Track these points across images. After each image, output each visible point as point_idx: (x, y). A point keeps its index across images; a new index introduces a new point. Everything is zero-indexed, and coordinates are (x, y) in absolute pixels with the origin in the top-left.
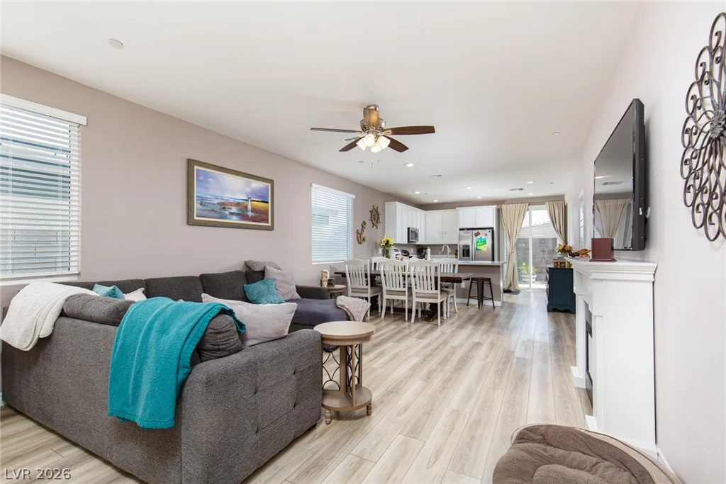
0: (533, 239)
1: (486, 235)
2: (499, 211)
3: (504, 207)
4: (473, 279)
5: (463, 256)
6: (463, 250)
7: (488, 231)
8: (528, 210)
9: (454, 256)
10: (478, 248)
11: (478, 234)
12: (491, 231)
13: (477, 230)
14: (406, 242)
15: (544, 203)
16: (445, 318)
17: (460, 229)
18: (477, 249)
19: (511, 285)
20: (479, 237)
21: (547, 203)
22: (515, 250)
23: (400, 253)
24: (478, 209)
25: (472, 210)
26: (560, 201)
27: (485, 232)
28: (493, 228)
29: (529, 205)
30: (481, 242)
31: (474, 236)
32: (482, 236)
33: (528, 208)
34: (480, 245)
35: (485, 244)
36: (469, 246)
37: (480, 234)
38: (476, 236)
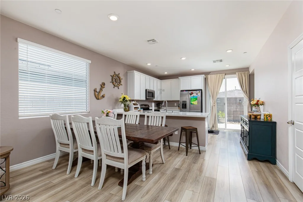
1: (197, 94)
2: (206, 79)
3: (209, 76)
4: (183, 129)
5: (183, 108)
6: (183, 104)
7: (198, 91)
8: (224, 78)
9: (178, 108)
10: (192, 102)
11: (192, 93)
12: (200, 91)
13: (191, 92)
14: (144, 99)
15: (235, 73)
16: (151, 173)
17: (181, 91)
18: (191, 104)
19: (213, 127)
20: (192, 95)
21: (237, 73)
22: (216, 104)
23: (139, 106)
24: (192, 78)
25: (189, 78)
26: (246, 71)
27: (197, 93)
28: (202, 90)
29: (225, 75)
30: (194, 99)
31: (189, 95)
32: (195, 95)
33: (224, 77)
34: (193, 101)
35: (197, 100)
36: (186, 101)
37: (193, 94)
38: (191, 95)
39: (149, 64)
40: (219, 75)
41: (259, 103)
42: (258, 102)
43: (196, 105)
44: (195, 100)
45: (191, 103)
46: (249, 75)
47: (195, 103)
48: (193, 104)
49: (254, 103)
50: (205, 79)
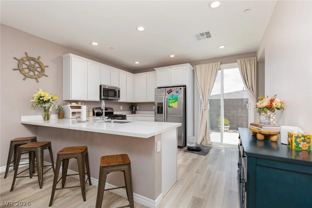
0: (225, 100)
1: (177, 92)
2: (194, 72)
3: (198, 67)
5: (158, 113)
6: (158, 107)
8: (220, 69)
10: (171, 105)
12: (183, 88)
13: (169, 89)
15: (235, 61)
17: (158, 88)
18: (169, 107)
19: (203, 139)
20: (171, 93)
21: (239, 60)
24: (172, 69)
25: (168, 69)
26: (252, 57)
27: (177, 90)
28: (185, 86)
29: (221, 64)
30: (173, 99)
31: (167, 93)
32: (174, 93)
33: (220, 67)
34: (172, 102)
35: (177, 101)
36: (162, 103)
37: (172, 91)
38: (169, 94)
39: (95, 44)
40: (212, 64)
41: (274, 104)
42: (271, 103)
43: (176, 108)
44: (175, 101)
45: (169, 105)
46: (257, 63)
47: (175, 105)
48: (172, 107)
49: (262, 104)
50: (193, 70)
